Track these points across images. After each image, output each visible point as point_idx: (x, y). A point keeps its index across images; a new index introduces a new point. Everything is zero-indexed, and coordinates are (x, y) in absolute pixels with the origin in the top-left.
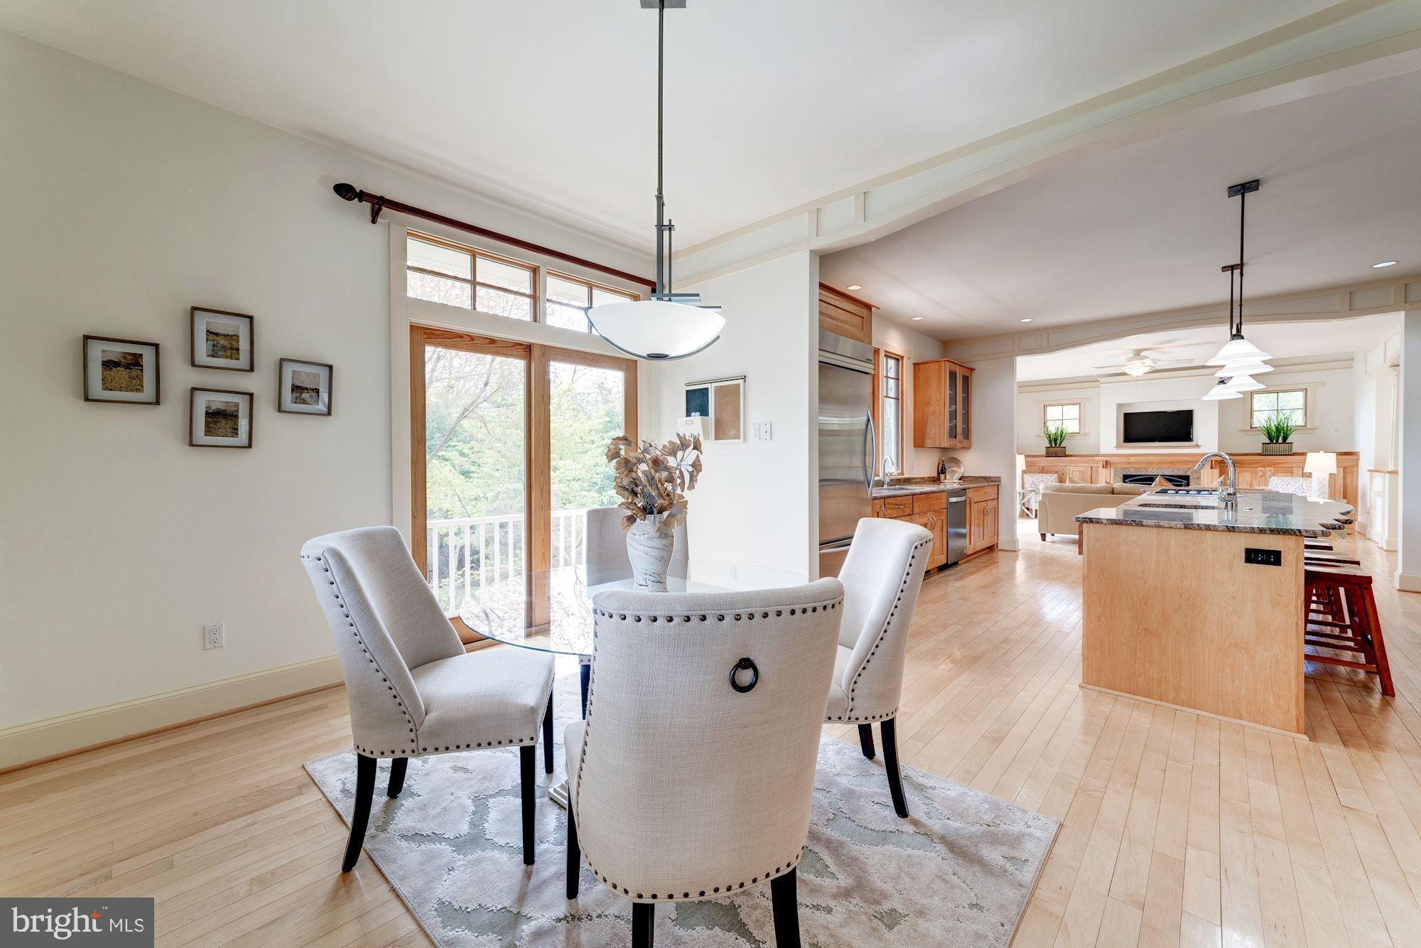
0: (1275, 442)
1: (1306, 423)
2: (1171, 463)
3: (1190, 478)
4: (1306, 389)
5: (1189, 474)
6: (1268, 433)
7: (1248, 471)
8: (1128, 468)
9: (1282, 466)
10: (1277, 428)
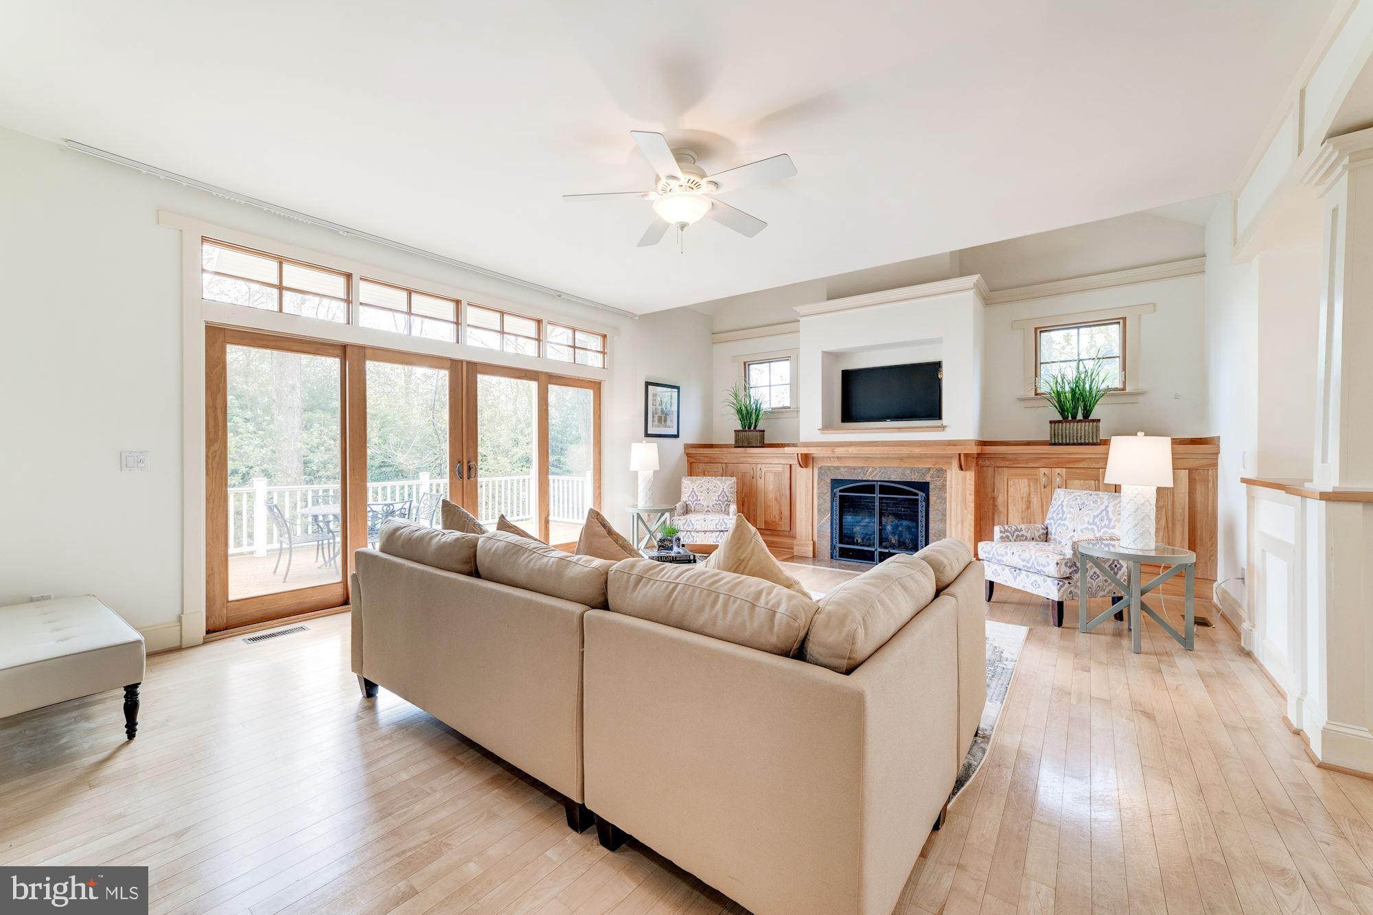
0: (1070, 418)
1: (1124, 383)
2: (901, 459)
3: (931, 486)
4: (1124, 319)
5: (928, 479)
6: (1059, 401)
7: (1024, 475)
8: (838, 468)
9: (1080, 465)
10: (1073, 392)
